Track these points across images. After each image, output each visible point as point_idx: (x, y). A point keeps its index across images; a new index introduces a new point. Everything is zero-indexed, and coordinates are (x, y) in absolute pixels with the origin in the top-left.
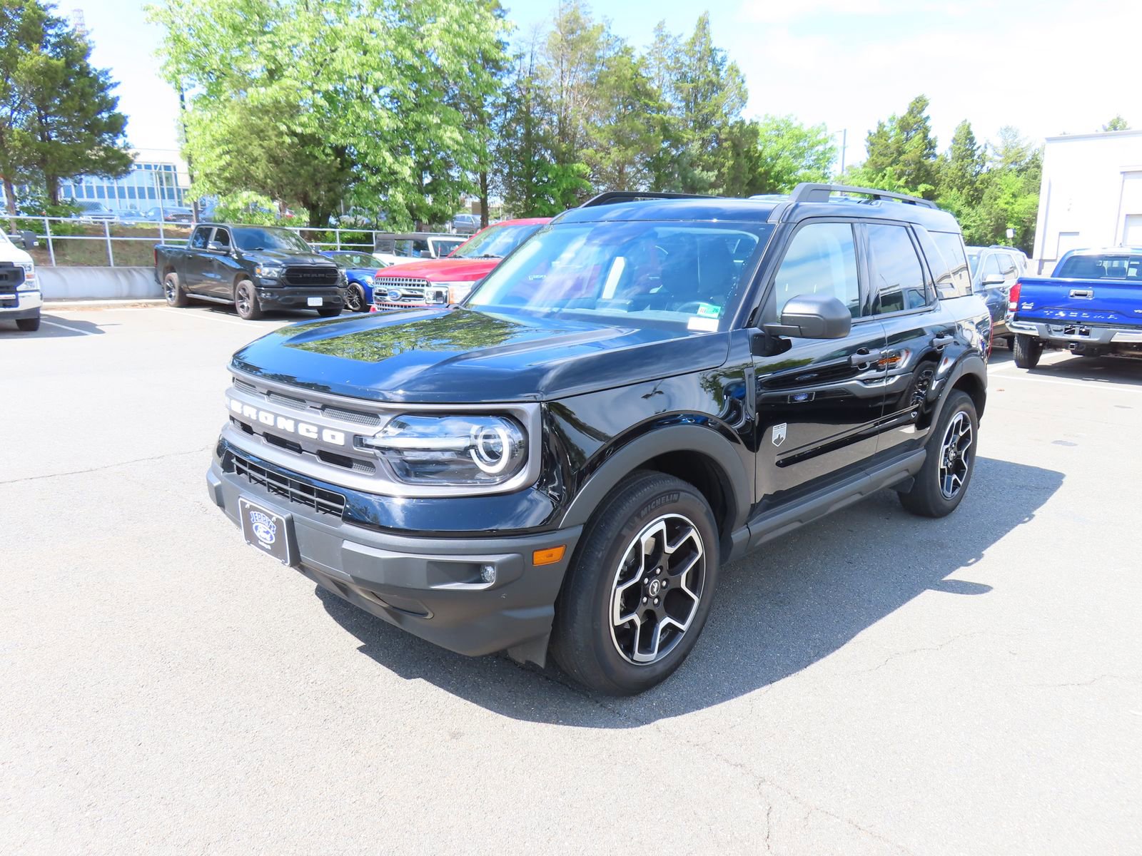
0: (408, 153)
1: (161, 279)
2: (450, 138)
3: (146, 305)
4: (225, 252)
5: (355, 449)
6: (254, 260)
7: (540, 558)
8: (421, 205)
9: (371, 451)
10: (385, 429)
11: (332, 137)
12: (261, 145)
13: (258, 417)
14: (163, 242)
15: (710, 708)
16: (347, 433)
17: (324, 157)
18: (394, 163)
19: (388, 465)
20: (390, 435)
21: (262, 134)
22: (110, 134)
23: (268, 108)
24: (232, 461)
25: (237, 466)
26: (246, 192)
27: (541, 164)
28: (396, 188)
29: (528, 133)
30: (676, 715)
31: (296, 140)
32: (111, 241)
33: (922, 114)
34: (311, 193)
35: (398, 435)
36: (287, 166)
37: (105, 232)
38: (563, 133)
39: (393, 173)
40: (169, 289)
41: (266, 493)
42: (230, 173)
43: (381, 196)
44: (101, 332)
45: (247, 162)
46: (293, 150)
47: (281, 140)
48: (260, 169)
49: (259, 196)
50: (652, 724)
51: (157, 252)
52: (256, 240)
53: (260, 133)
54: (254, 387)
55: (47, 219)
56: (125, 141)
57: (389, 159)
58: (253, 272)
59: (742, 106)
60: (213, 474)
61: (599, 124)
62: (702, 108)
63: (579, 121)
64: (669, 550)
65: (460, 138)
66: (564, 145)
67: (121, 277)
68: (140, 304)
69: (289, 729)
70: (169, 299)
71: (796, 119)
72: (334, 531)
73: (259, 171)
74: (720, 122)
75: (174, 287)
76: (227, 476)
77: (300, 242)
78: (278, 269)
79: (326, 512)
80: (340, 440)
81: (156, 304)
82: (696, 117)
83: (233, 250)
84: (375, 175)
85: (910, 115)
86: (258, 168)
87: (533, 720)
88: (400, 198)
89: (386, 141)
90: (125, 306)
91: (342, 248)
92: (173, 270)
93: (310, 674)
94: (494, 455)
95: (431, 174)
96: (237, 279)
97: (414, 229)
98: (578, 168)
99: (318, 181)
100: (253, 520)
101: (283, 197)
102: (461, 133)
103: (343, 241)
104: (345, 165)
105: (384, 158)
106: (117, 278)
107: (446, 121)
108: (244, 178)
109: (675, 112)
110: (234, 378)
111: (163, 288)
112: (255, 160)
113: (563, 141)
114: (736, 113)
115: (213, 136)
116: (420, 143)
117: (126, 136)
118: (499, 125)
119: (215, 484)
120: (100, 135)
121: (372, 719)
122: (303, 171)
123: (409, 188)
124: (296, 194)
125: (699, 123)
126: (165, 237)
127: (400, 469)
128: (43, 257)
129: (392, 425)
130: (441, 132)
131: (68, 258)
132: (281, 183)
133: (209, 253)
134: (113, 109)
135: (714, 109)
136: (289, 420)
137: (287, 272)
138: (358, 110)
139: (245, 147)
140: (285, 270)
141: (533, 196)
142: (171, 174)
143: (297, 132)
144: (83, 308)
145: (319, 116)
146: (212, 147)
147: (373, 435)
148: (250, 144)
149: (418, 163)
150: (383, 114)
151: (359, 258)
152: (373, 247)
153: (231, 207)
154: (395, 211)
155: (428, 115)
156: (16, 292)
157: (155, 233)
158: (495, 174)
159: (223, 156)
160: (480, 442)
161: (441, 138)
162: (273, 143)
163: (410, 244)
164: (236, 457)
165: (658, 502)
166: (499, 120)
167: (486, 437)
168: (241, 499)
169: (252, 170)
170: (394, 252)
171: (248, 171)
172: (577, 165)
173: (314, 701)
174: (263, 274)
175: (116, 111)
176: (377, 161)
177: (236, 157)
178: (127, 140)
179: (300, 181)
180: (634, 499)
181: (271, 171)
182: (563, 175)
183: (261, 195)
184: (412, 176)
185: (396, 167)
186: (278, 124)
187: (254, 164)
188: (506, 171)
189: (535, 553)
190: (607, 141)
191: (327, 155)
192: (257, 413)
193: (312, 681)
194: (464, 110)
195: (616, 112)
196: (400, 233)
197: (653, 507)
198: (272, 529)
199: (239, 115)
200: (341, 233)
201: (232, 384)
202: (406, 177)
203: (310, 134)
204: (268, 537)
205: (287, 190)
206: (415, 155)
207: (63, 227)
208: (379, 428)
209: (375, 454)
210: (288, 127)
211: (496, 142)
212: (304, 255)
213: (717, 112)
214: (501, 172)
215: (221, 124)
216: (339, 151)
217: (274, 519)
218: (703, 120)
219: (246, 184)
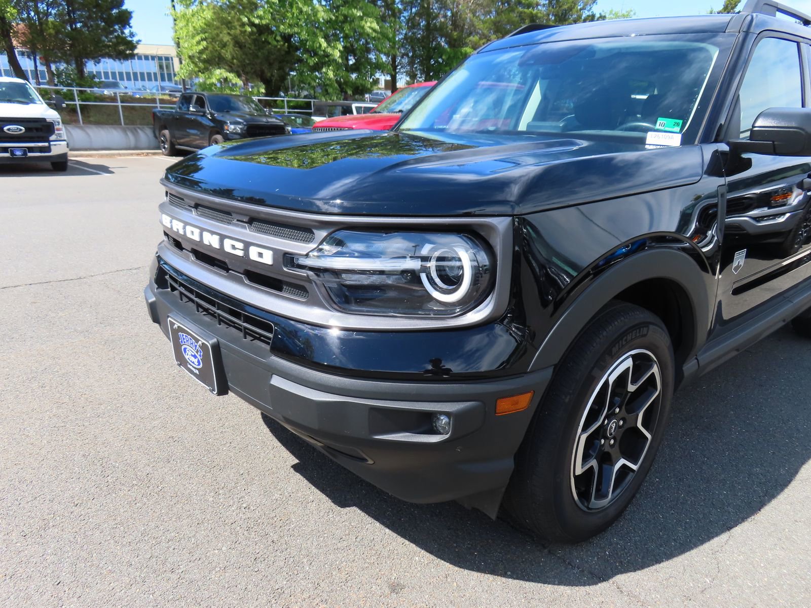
0: (338, 40)
1: (157, 135)
2: (370, 27)
3: (148, 154)
4: (202, 114)
5: (285, 269)
6: (222, 119)
7: (505, 406)
8: (347, 80)
9: (303, 273)
10: (320, 247)
11: (282, 27)
12: (229, 34)
13: (185, 232)
14: (159, 107)
15: (670, 562)
16: (275, 251)
17: (277, 43)
18: (327, 47)
19: (323, 290)
20: (326, 253)
21: (229, 25)
22: (120, 26)
23: (234, 4)
24: (166, 277)
25: (170, 284)
26: (219, 70)
27: (438, 48)
28: (329, 67)
29: (428, 24)
30: (635, 571)
31: (255, 29)
32: (122, 106)
33: (735, 9)
34: (266, 71)
35: (335, 254)
36: (249, 49)
37: (117, 100)
38: (455, 25)
39: (327, 55)
40: (163, 142)
41: (195, 314)
42: (207, 56)
43: (317, 73)
44: (112, 172)
45: (219, 47)
46: (252, 37)
47: (243, 29)
48: (229, 52)
49: (228, 73)
50: (611, 581)
51: (154, 114)
52: (225, 105)
53: (228, 24)
54: (183, 199)
55: (75, 89)
56: (130, 31)
57: (324, 44)
58: (223, 129)
59: (594, 2)
60: (150, 291)
61: (482, 18)
62: (562, 5)
63: (467, 14)
64: (631, 388)
65: (377, 27)
66: (455, 34)
67: (130, 134)
68: (143, 153)
69: (217, 569)
70: (163, 150)
71: (635, 14)
72: (261, 363)
73: (227, 54)
74: (575, 16)
75: (167, 140)
76: (161, 293)
77: (258, 107)
78: (240, 127)
79: (255, 338)
80: (268, 258)
81: (154, 154)
82: (558, 12)
83: (208, 112)
84: (313, 57)
85: (725, 11)
86: (227, 51)
87: (479, 570)
88: (331, 74)
89: (321, 30)
90: (132, 154)
91: (289, 112)
92: (166, 128)
93: (244, 497)
94: (451, 280)
95: (354, 56)
96: (211, 134)
97: (342, 99)
98: (466, 51)
99: (272, 61)
100: (182, 341)
101: (246, 73)
102: (378, 23)
103: (289, 107)
104: (291, 49)
105: (320, 43)
106: (127, 134)
107: (366, 14)
108: (217, 60)
109: (540, 9)
110: (167, 193)
111: (159, 142)
112: (224, 45)
113: (455, 30)
114: (589, 9)
115: (194, 27)
116: (347, 32)
117: (131, 27)
118: (407, 18)
119: (150, 301)
120: (112, 26)
121: (305, 560)
122: (260, 54)
123: (338, 67)
124: (255, 72)
125: (559, 16)
126: (160, 104)
127: (337, 296)
128: (74, 118)
129: (327, 243)
130: (363, 23)
131: (91, 119)
132: (245, 63)
133: (191, 114)
134: (122, 6)
135: (571, 6)
136: (214, 236)
137: (247, 128)
138: (300, 5)
139: (218, 35)
140: (246, 127)
141: (431, 74)
142: (169, 63)
143: (255, 23)
144: (102, 156)
145: (271, 10)
146: (193, 37)
147: (305, 253)
148: (221, 33)
149: (344, 47)
150: (320, 9)
151: (301, 119)
152: (311, 112)
153: (208, 82)
154: (327, 85)
155: (353, 10)
156: (49, 141)
157: (153, 101)
158: (402, 57)
159: (202, 42)
160: (432, 264)
161: (363, 28)
162: (238, 32)
163: (339, 109)
164: (170, 275)
165: (629, 337)
166: (406, 14)
167: (440, 259)
168: (169, 319)
169: (223, 52)
170: (327, 115)
171: (220, 54)
172: (465, 49)
173: (246, 533)
174: (230, 130)
175: (124, 8)
176: (315, 45)
177: (211, 43)
178: (132, 30)
179: (258, 61)
180: (605, 333)
181: (236, 54)
182: (454, 57)
183: (230, 73)
184: (341, 57)
185: (329, 50)
186: (241, 17)
187: (224, 48)
188: (410, 54)
189: (498, 401)
190: (488, 30)
191: (278, 41)
192: (184, 228)
193: (244, 505)
194: (380, 7)
195: (495, 8)
196: (331, 101)
197: (624, 343)
198: (199, 353)
199: (212, 11)
200: (288, 102)
201: (165, 199)
202: (337, 58)
203: (265, 25)
204: (196, 361)
205: (248, 69)
206: (343, 42)
207: (87, 96)
208: (313, 246)
209: (308, 276)
210: (249, 19)
211: (404, 32)
212: (260, 116)
213: (574, 7)
214: (407, 55)
215: (200, 17)
216: (287, 38)
217: (200, 343)
218: (562, 14)
219: (218, 64)
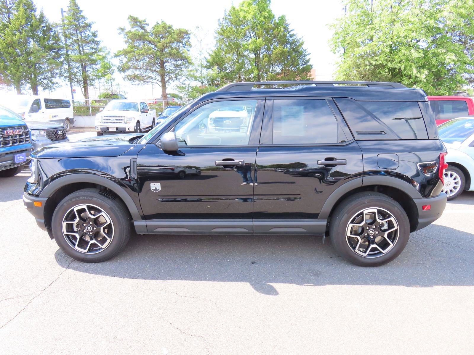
7: (36, 204)
11: (390, 64)
17: (384, 73)
18: (417, 73)
21: (358, 66)
23: (362, 55)
31: (372, 67)
39: (416, 78)
46: (370, 71)
47: (365, 68)
64: (92, 217)
165: (81, 198)
176: (410, 73)
180: (72, 195)
184: (426, 78)
186: (366, 61)
189: (34, 202)
197: (78, 199)
199: (352, 60)
202: (423, 79)
203: (379, 64)
210: (370, 62)
216: (392, 70)
